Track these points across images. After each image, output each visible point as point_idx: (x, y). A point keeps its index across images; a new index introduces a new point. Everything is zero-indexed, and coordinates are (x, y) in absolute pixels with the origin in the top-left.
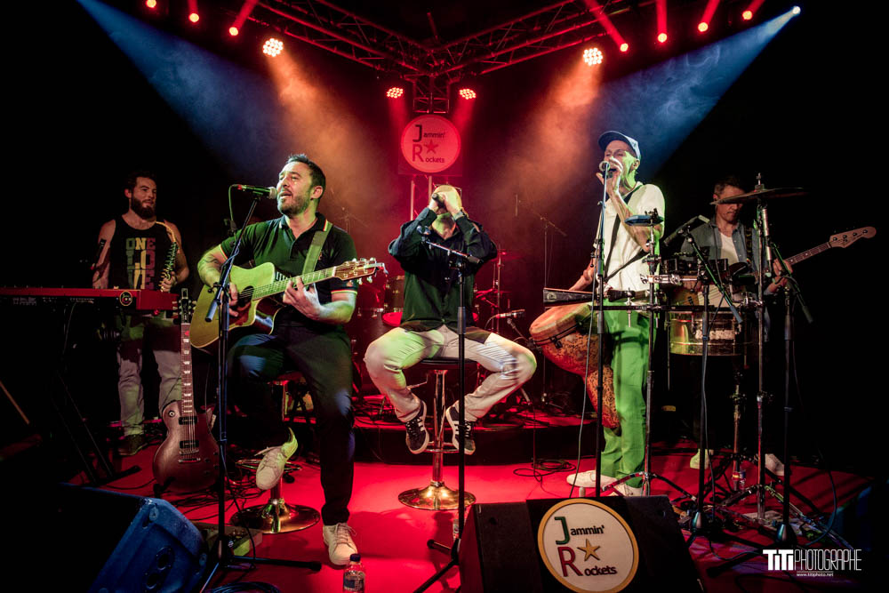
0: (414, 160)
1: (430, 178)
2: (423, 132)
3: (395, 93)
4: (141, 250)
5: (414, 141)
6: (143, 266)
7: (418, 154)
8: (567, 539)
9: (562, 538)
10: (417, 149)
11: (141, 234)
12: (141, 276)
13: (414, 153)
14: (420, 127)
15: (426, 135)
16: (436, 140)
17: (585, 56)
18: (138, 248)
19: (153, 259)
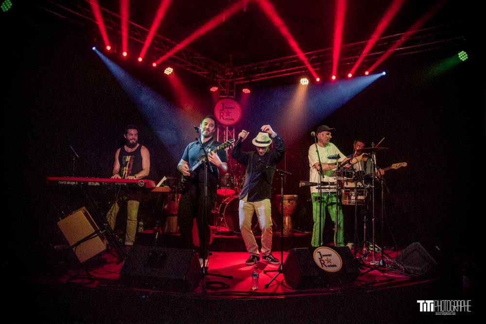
0: (220, 119)
1: (227, 127)
2: (225, 106)
3: (214, 89)
4: (128, 162)
5: (221, 110)
6: (127, 169)
7: (222, 116)
8: (322, 258)
9: (320, 257)
10: (222, 114)
11: (129, 154)
12: (125, 173)
13: (220, 116)
14: (223, 104)
15: (226, 108)
16: (230, 110)
17: (301, 81)
18: (127, 160)
19: (131, 165)
